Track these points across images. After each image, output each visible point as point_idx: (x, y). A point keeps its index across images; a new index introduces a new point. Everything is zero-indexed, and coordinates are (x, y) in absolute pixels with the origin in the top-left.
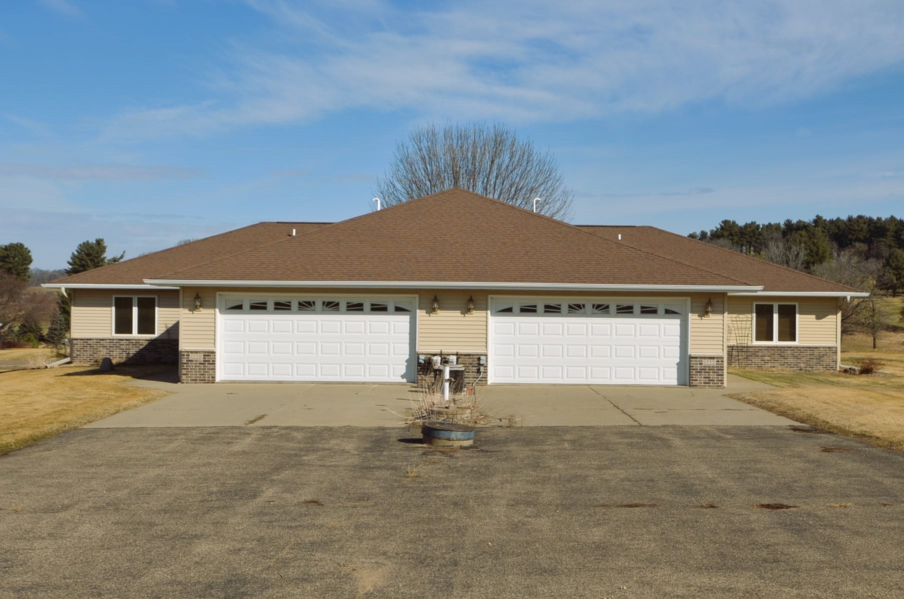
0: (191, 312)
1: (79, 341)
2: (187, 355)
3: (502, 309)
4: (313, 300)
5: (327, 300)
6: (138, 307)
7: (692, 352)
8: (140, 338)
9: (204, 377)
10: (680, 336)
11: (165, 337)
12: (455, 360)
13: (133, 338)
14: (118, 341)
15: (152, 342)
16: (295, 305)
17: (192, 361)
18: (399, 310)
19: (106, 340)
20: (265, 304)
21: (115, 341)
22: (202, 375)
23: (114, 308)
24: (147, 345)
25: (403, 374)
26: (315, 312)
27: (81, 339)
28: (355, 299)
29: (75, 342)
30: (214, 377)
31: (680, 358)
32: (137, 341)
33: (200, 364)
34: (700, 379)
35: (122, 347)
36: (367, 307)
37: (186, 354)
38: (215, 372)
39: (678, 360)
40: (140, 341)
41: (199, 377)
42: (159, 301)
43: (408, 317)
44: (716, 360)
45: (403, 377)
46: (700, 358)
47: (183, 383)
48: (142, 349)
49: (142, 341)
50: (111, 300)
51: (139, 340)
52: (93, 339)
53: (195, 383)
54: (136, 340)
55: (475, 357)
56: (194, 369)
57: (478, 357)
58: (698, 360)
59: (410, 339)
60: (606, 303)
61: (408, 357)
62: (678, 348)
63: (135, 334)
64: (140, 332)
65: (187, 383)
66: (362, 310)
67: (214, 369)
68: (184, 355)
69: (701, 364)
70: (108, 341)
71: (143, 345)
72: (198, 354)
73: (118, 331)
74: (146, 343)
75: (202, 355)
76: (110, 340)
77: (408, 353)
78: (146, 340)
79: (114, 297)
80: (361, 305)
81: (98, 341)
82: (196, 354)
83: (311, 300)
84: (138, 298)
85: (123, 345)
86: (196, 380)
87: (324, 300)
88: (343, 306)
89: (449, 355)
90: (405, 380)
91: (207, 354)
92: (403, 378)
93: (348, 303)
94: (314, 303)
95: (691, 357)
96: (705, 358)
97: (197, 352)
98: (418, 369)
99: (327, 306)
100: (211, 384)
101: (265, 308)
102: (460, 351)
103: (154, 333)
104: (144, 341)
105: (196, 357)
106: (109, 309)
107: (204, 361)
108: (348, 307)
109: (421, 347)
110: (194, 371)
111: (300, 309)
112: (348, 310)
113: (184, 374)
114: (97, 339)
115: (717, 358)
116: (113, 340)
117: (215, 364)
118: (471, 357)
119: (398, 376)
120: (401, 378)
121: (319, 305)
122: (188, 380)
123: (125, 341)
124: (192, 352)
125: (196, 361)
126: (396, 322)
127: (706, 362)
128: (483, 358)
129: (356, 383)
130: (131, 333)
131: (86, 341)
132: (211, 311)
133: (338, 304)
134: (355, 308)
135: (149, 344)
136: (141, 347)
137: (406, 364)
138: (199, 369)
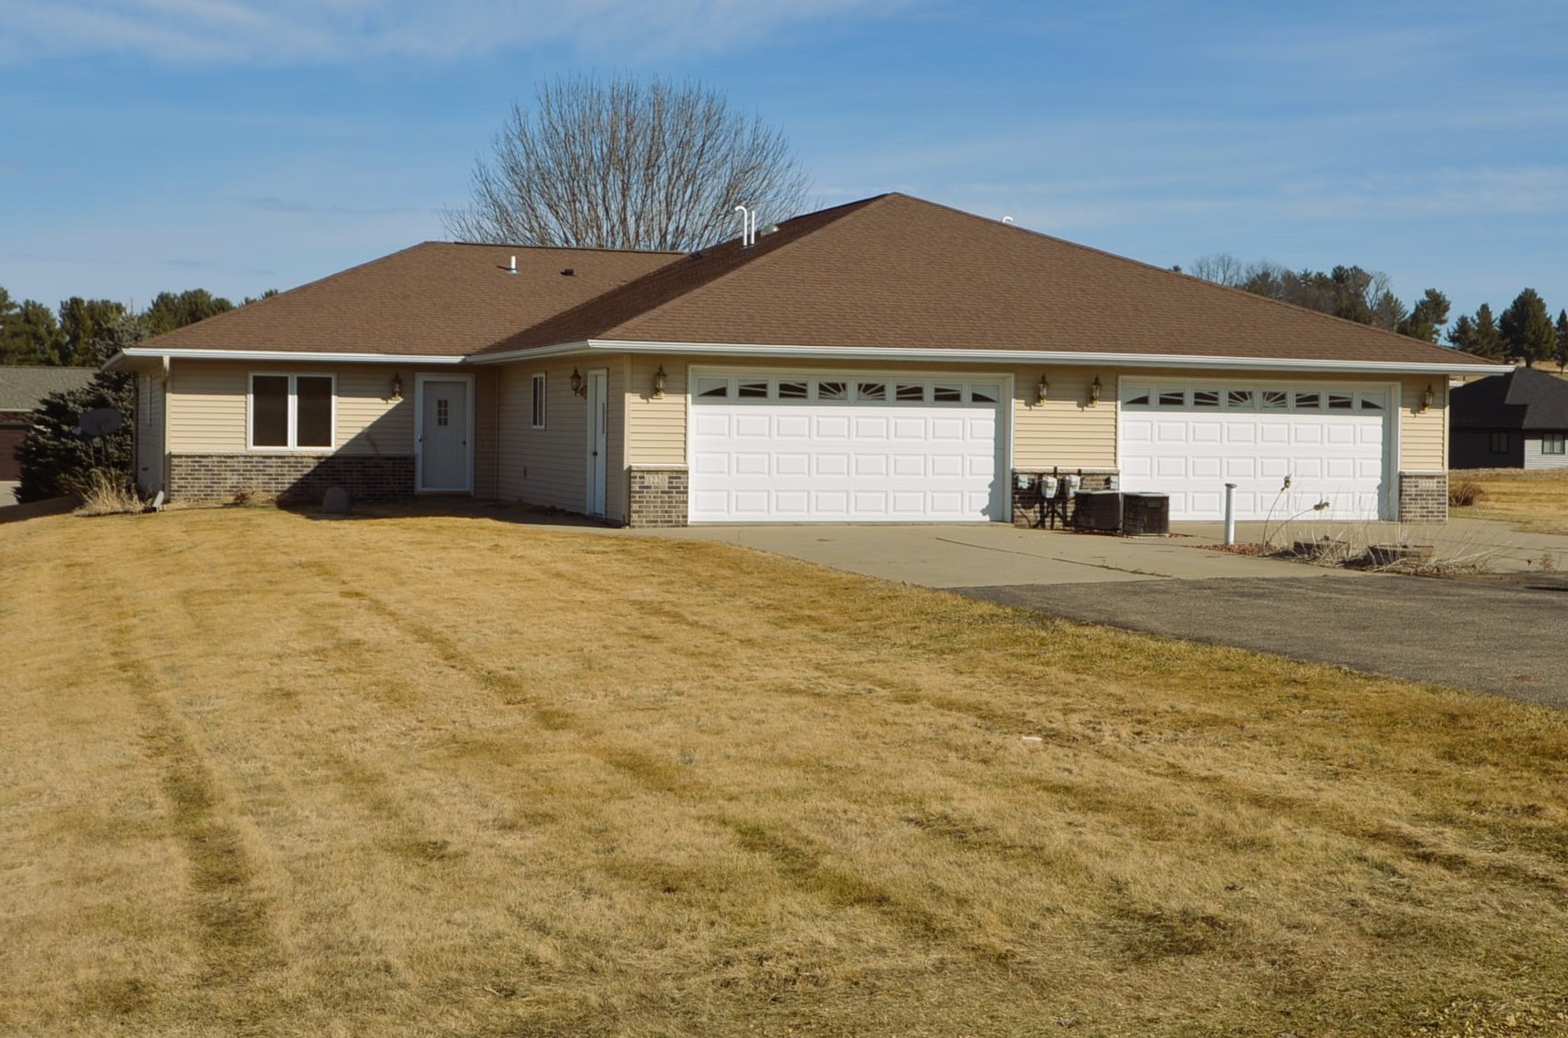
0: (645, 401)
1: (184, 459)
2: (641, 477)
3: (1132, 399)
4: (843, 381)
5: (865, 381)
6: (298, 394)
7: (1403, 466)
8: (303, 454)
9: (670, 517)
10: (1383, 444)
11: (352, 452)
12: (1079, 484)
13: (290, 454)
14: (261, 460)
15: (326, 464)
16: (813, 390)
17: (649, 487)
18: (978, 399)
19: (237, 457)
20: (764, 386)
21: (255, 459)
22: (667, 512)
23: (251, 397)
24: (317, 467)
25: (984, 507)
26: (845, 402)
27: (187, 457)
28: (911, 379)
29: (175, 461)
30: (685, 517)
31: (1382, 478)
32: (299, 459)
33: (662, 492)
34: (1414, 510)
35: (269, 470)
36: (929, 393)
37: (638, 475)
38: (687, 507)
39: (1379, 481)
40: (305, 460)
41: (660, 517)
42: (338, 385)
43: (993, 410)
44: (1435, 480)
45: (984, 512)
46: (1416, 477)
47: (634, 527)
48: (307, 475)
49: (307, 460)
50: (247, 384)
51: (301, 457)
52: (211, 456)
53: (655, 527)
54: (297, 457)
55: (1101, 477)
56: (653, 502)
57: (1105, 477)
58: (1413, 480)
59: (995, 448)
60: (1282, 391)
61: (992, 479)
62: (1380, 463)
63: (292, 446)
64: (301, 442)
65: (640, 527)
66: (920, 398)
67: (686, 502)
68: (635, 477)
69: (1416, 486)
70: (242, 459)
71: (309, 467)
72: (660, 475)
73: (258, 441)
74: (313, 464)
75: (666, 476)
76: (246, 457)
77: (993, 471)
78: (314, 458)
79: (251, 376)
80: (919, 390)
81: (223, 459)
82: (656, 476)
83: (839, 381)
84: (299, 379)
85: (271, 467)
86: (656, 522)
87: (861, 382)
88: (891, 392)
89: (1068, 474)
90: (987, 518)
91: (675, 475)
92: (984, 515)
93: (898, 387)
94: (844, 386)
95: (1402, 476)
96: (1422, 477)
97: (657, 472)
98: (1013, 498)
99: (864, 391)
100: (680, 529)
101: (764, 394)
102: (1084, 469)
103: (328, 443)
104: (311, 460)
105: (657, 480)
106: (243, 398)
107: (669, 487)
108: (899, 393)
109: (1018, 462)
110: (652, 505)
111: (821, 396)
112: (898, 399)
113: (636, 512)
114: (220, 457)
115: (1438, 477)
116: (251, 457)
117: (687, 493)
118: (1095, 477)
119: (975, 511)
120: (980, 514)
121: (852, 389)
122: (642, 522)
123: (274, 460)
124: (649, 472)
125: (655, 487)
126: (938, 418)
127: (1424, 484)
128: (1113, 478)
129: (913, 524)
130: (285, 443)
131: (197, 459)
132: (679, 399)
133: (882, 389)
134: (911, 395)
135: (320, 466)
136: (307, 471)
137: (989, 490)
138: (662, 502)
